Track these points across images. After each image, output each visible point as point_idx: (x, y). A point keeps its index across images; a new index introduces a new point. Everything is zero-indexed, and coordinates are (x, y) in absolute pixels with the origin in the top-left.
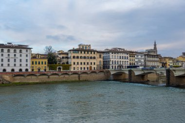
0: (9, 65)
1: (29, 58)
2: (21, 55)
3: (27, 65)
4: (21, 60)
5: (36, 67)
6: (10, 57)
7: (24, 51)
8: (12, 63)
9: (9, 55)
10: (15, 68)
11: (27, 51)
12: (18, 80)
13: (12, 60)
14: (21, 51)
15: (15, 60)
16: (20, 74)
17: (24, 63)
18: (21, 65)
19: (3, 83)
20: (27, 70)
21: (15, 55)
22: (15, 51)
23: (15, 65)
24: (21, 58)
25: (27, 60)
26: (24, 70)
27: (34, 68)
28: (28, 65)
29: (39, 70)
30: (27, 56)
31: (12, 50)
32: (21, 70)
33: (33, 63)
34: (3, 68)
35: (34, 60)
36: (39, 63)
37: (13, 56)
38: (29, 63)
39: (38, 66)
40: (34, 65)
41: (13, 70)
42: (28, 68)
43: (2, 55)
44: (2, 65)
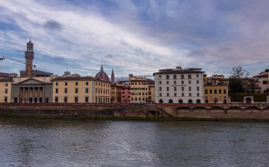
0: (175, 94)
1: (201, 85)
2: (190, 82)
3: (198, 94)
4: (190, 89)
5: (211, 97)
6: (177, 84)
7: (194, 76)
8: (179, 92)
9: (175, 82)
10: (182, 98)
11: (198, 76)
13: (179, 89)
14: (190, 77)
15: (183, 89)
16: (189, 106)
17: (194, 92)
18: (190, 95)
19: (162, 117)
20: (198, 101)
21: (183, 82)
22: (182, 77)
23: (183, 95)
24: (190, 85)
25: (198, 88)
26: (194, 102)
27: (209, 99)
28: (200, 95)
29: (216, 101)
30: (198, 82)
31: (179, 76)
32: (190, 101)
33: (206, 92)
34: (169, 98)
35: (209, 88)
36: (215, 92)
37: (180, 84)
38: (201, 92)
39: (214, 95)
40: (209, 95)
41: (181, 101)
42: (200, 98)
43: (168, 83)
44: (168, 95)
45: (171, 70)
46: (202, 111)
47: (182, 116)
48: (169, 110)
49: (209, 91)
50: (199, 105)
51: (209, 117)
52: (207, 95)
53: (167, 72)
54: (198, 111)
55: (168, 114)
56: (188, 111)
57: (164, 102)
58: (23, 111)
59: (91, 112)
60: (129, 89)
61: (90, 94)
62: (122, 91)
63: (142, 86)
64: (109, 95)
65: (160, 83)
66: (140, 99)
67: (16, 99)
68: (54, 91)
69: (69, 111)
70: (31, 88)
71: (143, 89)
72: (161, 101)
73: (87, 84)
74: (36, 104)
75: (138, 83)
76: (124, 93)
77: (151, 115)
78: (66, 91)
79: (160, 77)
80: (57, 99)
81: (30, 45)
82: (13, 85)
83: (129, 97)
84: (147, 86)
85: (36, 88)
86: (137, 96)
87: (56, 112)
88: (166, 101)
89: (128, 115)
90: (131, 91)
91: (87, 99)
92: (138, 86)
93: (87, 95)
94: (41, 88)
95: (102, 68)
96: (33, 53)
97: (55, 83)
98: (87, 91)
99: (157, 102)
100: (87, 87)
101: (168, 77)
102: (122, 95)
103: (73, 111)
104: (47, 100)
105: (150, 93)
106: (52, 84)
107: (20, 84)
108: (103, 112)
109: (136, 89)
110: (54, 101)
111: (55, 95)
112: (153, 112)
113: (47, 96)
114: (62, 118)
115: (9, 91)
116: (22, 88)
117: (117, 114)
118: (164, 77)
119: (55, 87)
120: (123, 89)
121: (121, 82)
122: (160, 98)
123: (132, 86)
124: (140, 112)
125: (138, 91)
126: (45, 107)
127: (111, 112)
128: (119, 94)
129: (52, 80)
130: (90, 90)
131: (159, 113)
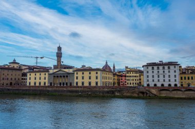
0: (159, 80)
1: (178, 73)
2: (169, 72)
3: (175, 80)
4: (169, 76)
5: (185, 82)
6: (160, 73)
7: (172, 67)
8: (161, 78)
9: (158, 72)
10: (164, 83)
11: (175, 67)
12: (164, 94)
13: (161, 76)
14: (169, 68)
15: (164, 76)
16: (169, 89)
17: (172, 79)
18: (169, 80)
19: (149, 96)
20: (176, 85)
21: (164, 72)
22: (164, 68)
23: (164, 80)
24: (169, 74)
25: (175, 76)
26: (173, 85)
27: (183, 83)
28: (177, 81)
29: (189, 85)
30: (175, 71)
31: (161, 67)
32: (170, 85)
34: (154, 83)
35: (183, 76)
36: (189, 79)
37: (162, 73)
38: (178, 78)
39: (187, 81)
40: (183, 80)
41: (162, 85)
42: (177, 83)
43: (153, 72)
44: (153, 80)
45: (155, 63)
46: (179, 92)
47: (163, 95)
48: (154, 91)
49: (183, 78)
50: (176, 88)
51: (184, 96)
52: (182, 81)
53: (153, 65)
54: (175, 92)
55: (153, 94)
56: (168, 92)
57: (151, 86)
58: (55, 91)
59: (100, 92)
60: (125, 77)
61: (99, 80)
62: (120, 78)
63: (134, 75)
64: (112, 81)
65: (148, 72)
66: (133, 84)
67: (51, 83)
68: (75, 78)
69: (85, 92)
70: (61, 76)
71: (135, 76)
72: (148, 85)
73: (97, 73)
74: (63, 87)
75: (132, 73)
76: (122, 79)
77: (141, 95)
78: (83, 78)
79: (148, 68)
80: (77, 83)
81: (59, 48)
82: (49, 74)
83: (125, 82)
84: (138, 75)
85: (64, 76)
86: (131, 81)
87: (77, 92)
88: (152, 85)
89: (125, 94)
90: (127, 78)
91: (97, 83)
92: (132, 75)
93: (97, 80)
94: (67, 76)
95: (107, 63)
96: (61, 53)
97: (75, 73)
98: (97, 78)
99: (145, 85)
100: (97, 75)
101: (153, 68)
102: (121, 81)
103: (88, 91)
104: (71, 84)
105: (140, 79)
106: (74, 74)
107: (54, 73)
108: (108, 92)
109: (130, 76)
110: (75, 85)
111: (76, 80)
112: (143, 93)
113: (70, 81)
114: (80, 96)
115: (47, 78)
116: (55, 76)
117: (117, 94)
118: (150, 68)
119: (76, 75)
120: (122, 77)
121: (120, 72)
122: (148, 83)
123: (127, 75)
124: (133, 93)
125: (132, 78)
126: (69, 89)
127: (113, 92)
128: (118, 80)
129: (74, 71)
130: (99, 78)
131: (147, 94)
